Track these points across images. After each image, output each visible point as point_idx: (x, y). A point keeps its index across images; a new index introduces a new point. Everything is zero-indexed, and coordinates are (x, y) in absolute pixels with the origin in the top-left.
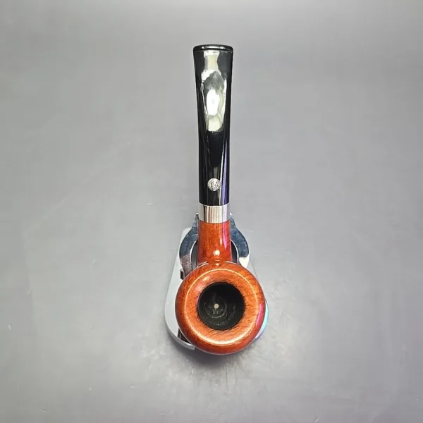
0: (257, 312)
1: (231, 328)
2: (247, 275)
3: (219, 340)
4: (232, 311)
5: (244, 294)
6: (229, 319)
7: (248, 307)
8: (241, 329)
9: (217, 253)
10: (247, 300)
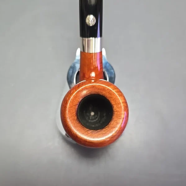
0: (123, 116)
1: (103, 128)
2: (115, 89)
3: (94, 138)
4: (103, 117)
5: (113, 103)
6: (101, 122)
7: (116, 113)
8: (110, 129)
9: (93, 74)
10: (115, 107)
